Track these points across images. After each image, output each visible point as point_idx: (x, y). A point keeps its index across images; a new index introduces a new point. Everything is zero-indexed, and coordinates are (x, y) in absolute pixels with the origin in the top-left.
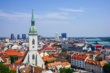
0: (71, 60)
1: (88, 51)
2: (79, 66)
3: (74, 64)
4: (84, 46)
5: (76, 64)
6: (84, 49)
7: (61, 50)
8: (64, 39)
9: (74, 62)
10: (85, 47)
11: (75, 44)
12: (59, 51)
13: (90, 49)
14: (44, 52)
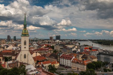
0: (60, 60)
1: (77, 52)
2: (67, 65)
3: (62, 63)
4: (73, 48)
5: (64, 63)
6: (73, 50)
7: (53, 51)
8: (58, 41)
9: (62, 61)
10: (75, 48)
11: (66, 45)
12: (51, 52)
13: (79, 50)
14: (36, 53)
